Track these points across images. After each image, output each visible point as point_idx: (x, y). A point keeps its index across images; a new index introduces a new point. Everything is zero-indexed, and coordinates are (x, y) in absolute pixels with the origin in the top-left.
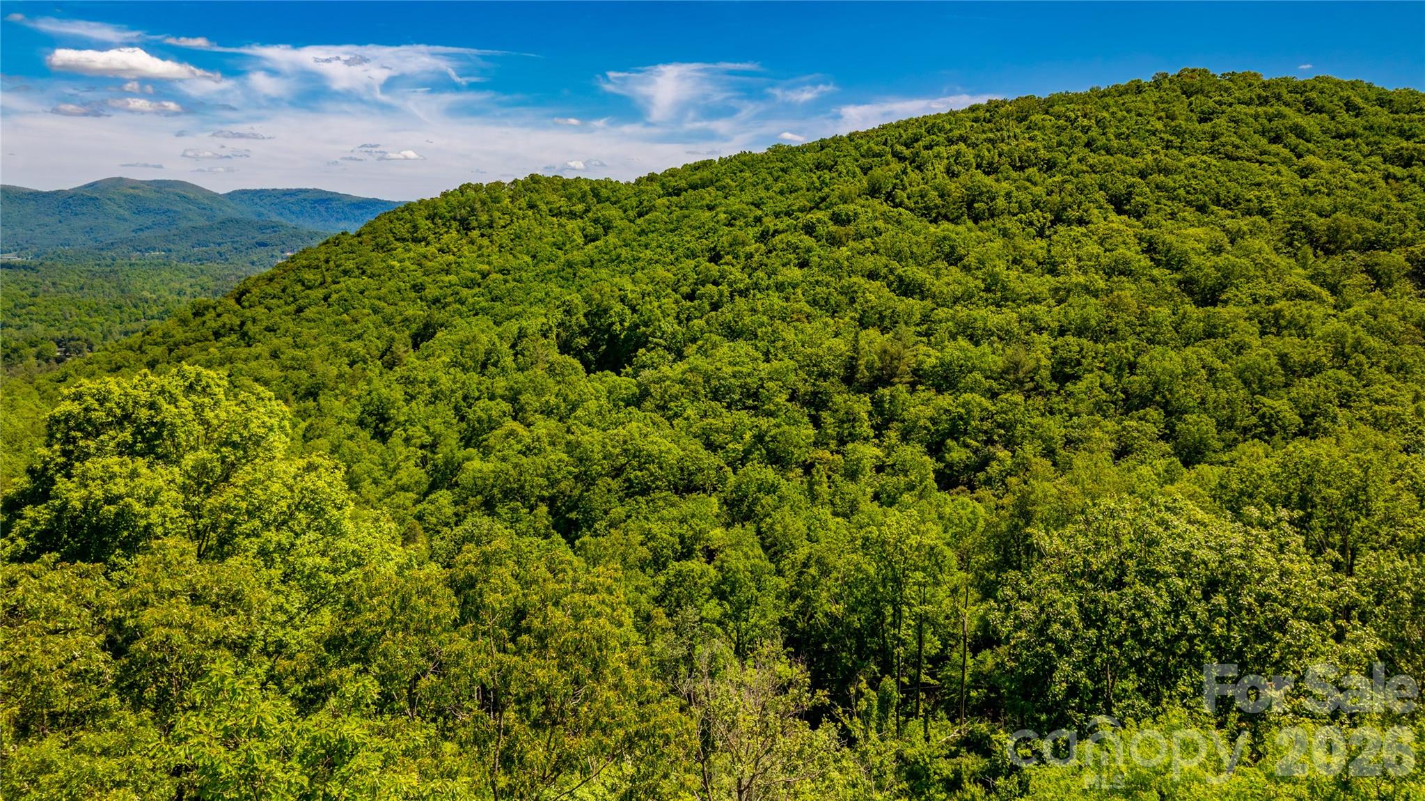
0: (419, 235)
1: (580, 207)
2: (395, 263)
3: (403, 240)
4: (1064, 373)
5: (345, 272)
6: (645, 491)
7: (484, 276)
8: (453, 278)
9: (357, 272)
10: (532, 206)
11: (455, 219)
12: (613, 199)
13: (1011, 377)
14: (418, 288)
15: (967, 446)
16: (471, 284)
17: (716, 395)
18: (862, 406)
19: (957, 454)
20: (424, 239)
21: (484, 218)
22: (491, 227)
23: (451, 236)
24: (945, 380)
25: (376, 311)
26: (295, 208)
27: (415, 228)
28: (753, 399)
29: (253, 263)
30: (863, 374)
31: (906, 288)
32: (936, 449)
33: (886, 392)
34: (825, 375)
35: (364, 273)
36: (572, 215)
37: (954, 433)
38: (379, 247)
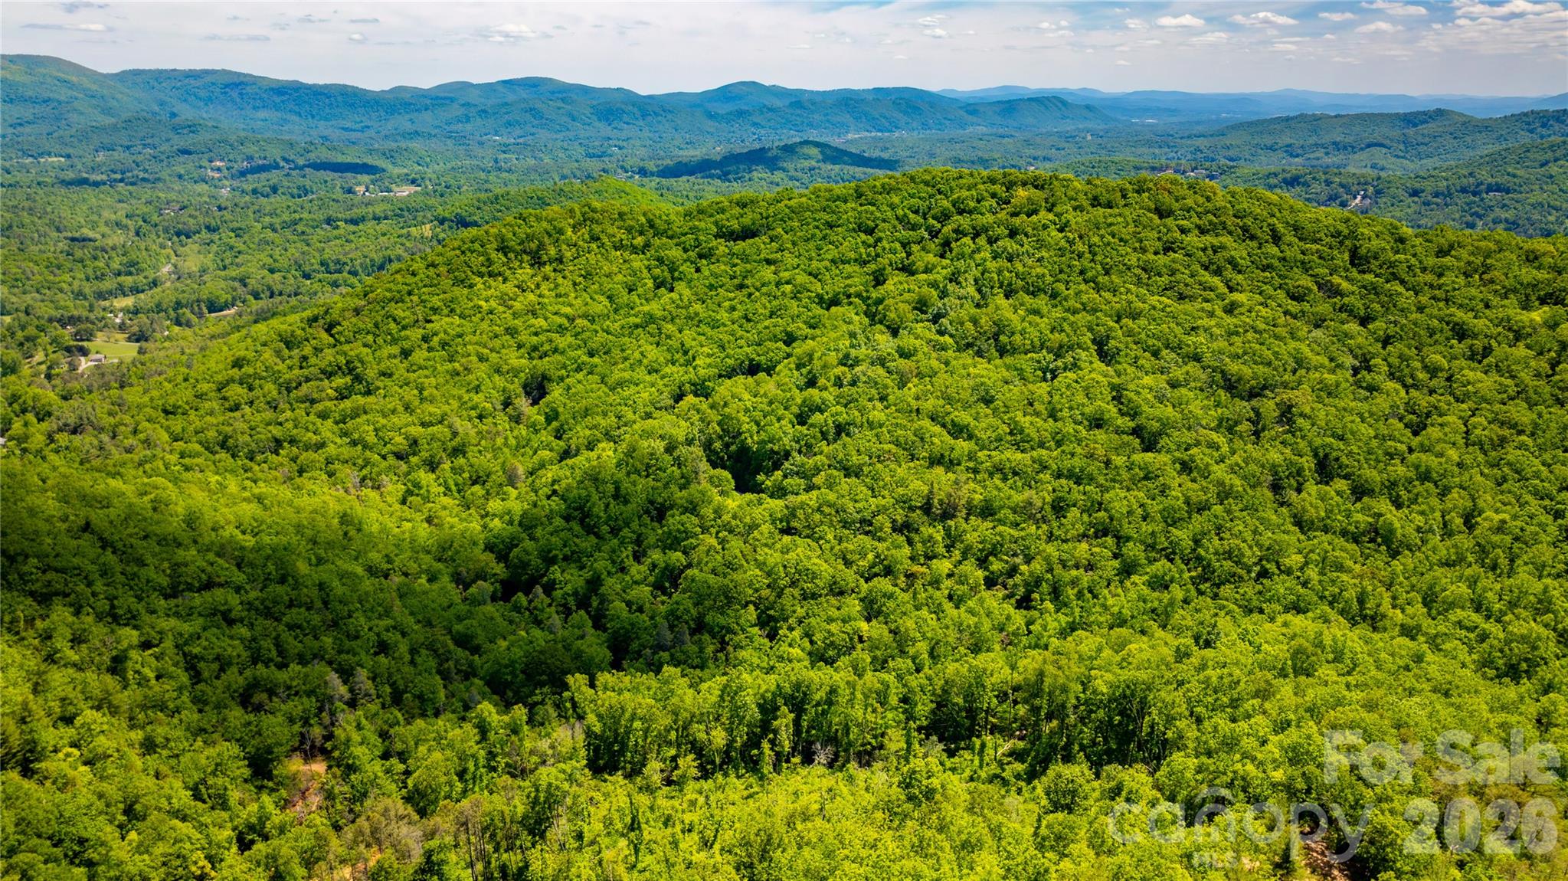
0: (495, 268)
1: (639, 241)
2: (482, 303)
3: (481, 275)
4: (1059, 508)
5: (435, 310)
6: (814, 596)
7: (571, 319)
8: (541, 322)
9: (446, 311)
10: (595, 238)
11: (525, 252)
12: (670, 233)
13: (1026, 512)
14: (511, 332)
15: (1002, 560)
16: (561, 330)
17: (846, 525)
18: (937, 533)
19: (996, 566)
20: (500, 274)
21: (553, 252)
22: (561, 262)
23: (525, 272)
24: (987, 511)
25: (482, 359)
26: (202, 94)
27: (490, 262)
28: (866, 526)
29: (180, 177)
30: (937, 510)
31: (958, 431)
32: (982, 563)
33: (951, 523)
34: (912, 509)
35: (452, 311)
36: (634, 250)
37: (993, 552)
38: (459, 282)
